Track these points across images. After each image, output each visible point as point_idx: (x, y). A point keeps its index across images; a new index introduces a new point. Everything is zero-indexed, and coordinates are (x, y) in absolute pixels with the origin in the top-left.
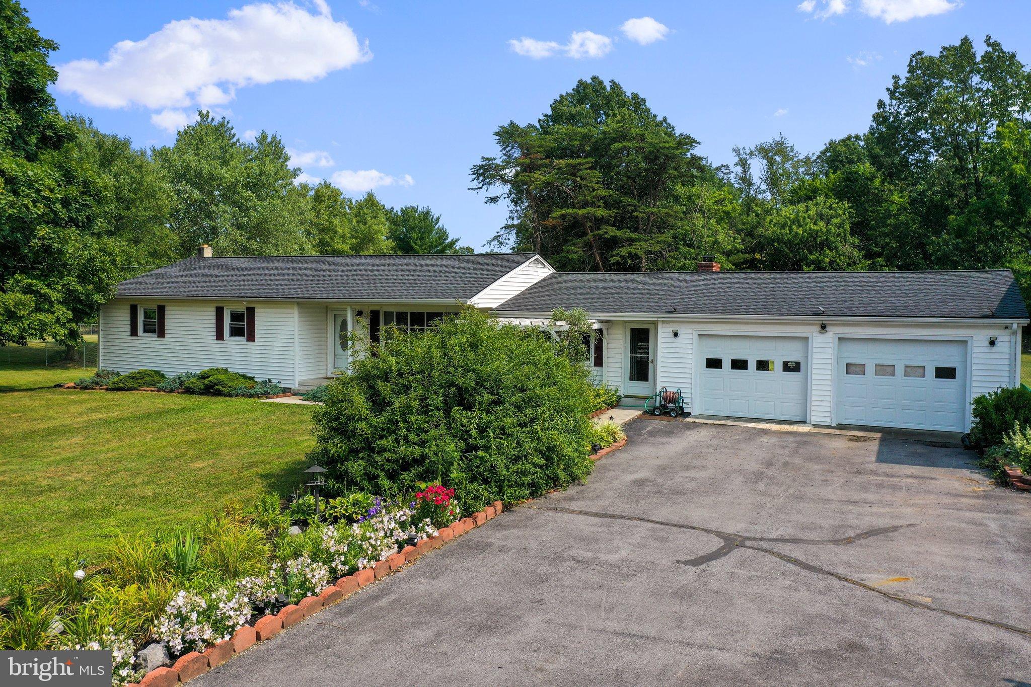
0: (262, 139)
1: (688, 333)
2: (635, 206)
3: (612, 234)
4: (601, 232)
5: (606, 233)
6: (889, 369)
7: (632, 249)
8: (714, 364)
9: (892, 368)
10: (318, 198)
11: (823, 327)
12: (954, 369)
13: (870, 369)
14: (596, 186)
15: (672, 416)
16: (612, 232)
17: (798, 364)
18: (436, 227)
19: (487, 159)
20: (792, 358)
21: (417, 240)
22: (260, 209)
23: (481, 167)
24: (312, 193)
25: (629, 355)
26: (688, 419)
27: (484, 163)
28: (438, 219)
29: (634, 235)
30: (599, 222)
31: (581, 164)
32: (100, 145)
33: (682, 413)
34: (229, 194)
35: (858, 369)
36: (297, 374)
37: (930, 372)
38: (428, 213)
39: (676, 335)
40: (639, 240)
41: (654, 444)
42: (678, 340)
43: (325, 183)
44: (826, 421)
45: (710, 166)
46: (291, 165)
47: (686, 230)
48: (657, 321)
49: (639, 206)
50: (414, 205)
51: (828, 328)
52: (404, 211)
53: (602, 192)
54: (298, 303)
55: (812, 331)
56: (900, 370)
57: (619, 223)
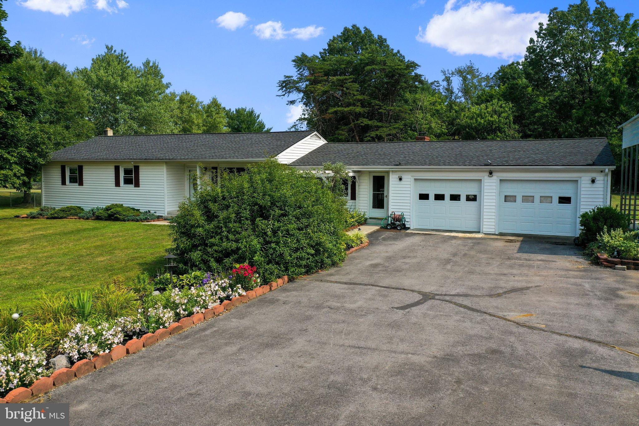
0: (147, 64)
1: (408, 178)
2: (380, 105)
3: (366, 123)
4: (359, 122)
5: (362, 122)
6: (531, 199)
7: (378, 133)
8: (424, 197)
9: (532, 198)
10: (182, 101)
11: (491, 173)
12: (570, 198)
13: (519, 199)
14: (356, 93)
15: (398, 229)
16: (366, 122)
17: (475, 196)
18: (258, 121)
19: (287, 77)
20: (472, 193)
21: (245, 129)
22: (146, 108)
23: (284, 82)
24: (178, 98)
25: (372, 192)
26: (408, 231)
27: (286, 79)
28: (258, 116)
29: (380, 124)
30: (358, 116)
31: (346, 79)
32: (44, 67)
33: (404, 227)
34: (126, 98)
35: (512, 199)
36: (166, 207)
37: (556, 200)
38: (252, 112)
39: (400, 179)
40: (382, 127)
41: (385, 245)
42: (402, 182)
43: (186, 92)
44: (492, 231)
45: (427, 81)
46: (165, 81)
47: (412, 121)
48: (389, 171)
49: (383, 106)
50: (244, 107)
51: (493, 174)
52: (238, 111)
53: (360, 97)
54: (166, 163)
55: (484, 176)
56: (537, 199)
57: (371, 116)
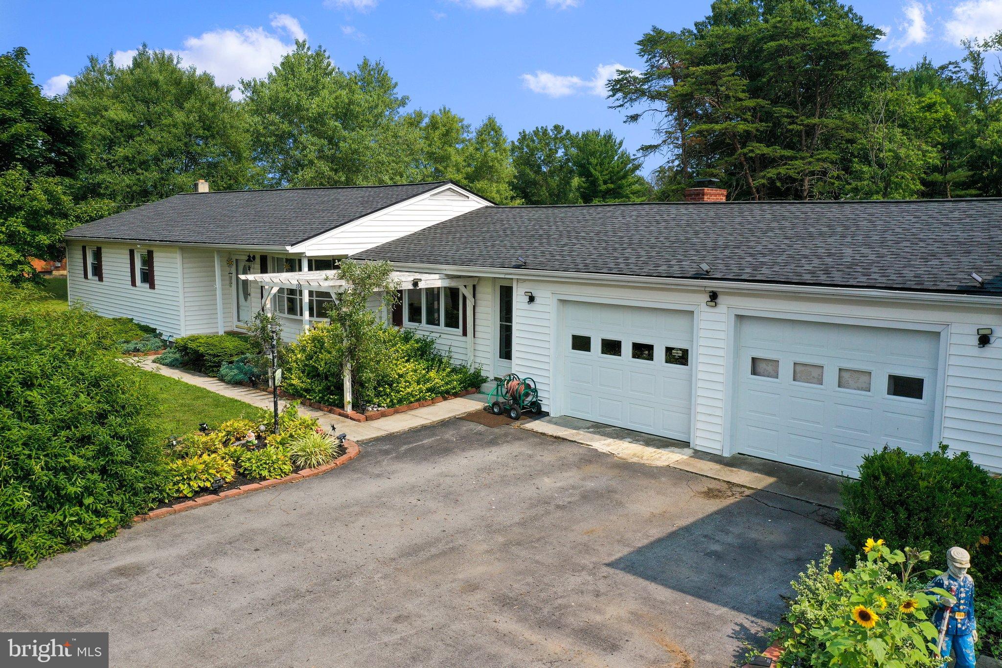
0: (365, 65)
1: (546, 297)
2: (793, 117)
3: (758, 152)
4: (745, 150)
5: (752, 151)
6: (815, 373)
7: (782, 170)
8: (581, 343)
9: (818, 371)
10: (434, 125)
11: (714, 296)
12: (920, 382)
13: (786, 370)
14: (741, 95)
16: (761, 149)
17: (685, 352)
18: (619, 152)
19: (622, 72)
20: (678, 344)
21: (596, 165)
23: (618, 81)
24: (426, 120)
25: (498, 323)
26: (537, 425)
27: (620, 77)
28: (621, 144)
29: (788, 153)
30: (746, 137)
31: (720, 70)
33: (536, 412)
35: (770, 368)
36: (183, 329)
37: (881, 384)
38: (610, 137)
39: (532, 299)
40: (792, 158)
42: (533, 306)
43: (445, 109)
45: (929, 64)
46: (399, 93)
47: (862, 144)
48: (512, 279)
49: (797, 117)
50: (596, 129)
51: (721, 299)
52: (586, 136)
53: (751, 103)
54: (182, 249)
55: (699, 302)
56: (831, 376)
57: (769, 138)
